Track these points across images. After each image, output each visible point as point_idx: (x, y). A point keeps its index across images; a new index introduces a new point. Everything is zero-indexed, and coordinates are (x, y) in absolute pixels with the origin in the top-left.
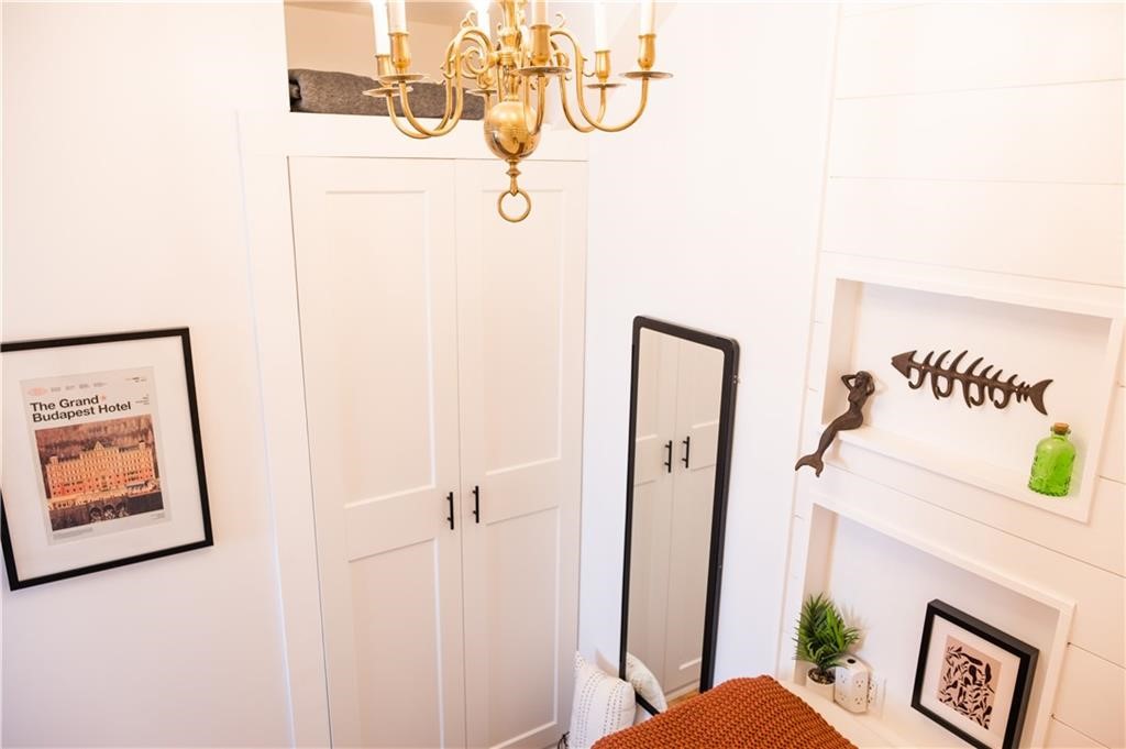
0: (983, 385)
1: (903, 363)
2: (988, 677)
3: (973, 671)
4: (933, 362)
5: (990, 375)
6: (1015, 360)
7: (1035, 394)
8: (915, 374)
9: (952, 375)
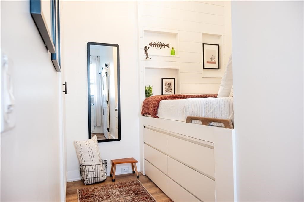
0: (162, 46)
1: (151, 44)
2: (171, 84)
3: (169, 85)
4: (155, 43)
5: (162, 44)
6: (165, 42)
7: (167, 46)
8: (153, 46)
9: (158, 45)
